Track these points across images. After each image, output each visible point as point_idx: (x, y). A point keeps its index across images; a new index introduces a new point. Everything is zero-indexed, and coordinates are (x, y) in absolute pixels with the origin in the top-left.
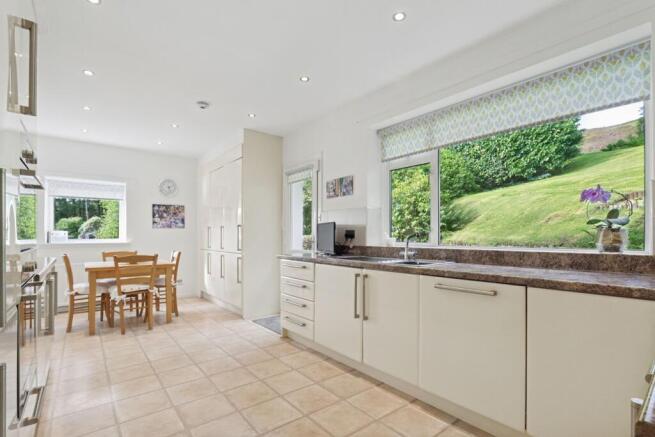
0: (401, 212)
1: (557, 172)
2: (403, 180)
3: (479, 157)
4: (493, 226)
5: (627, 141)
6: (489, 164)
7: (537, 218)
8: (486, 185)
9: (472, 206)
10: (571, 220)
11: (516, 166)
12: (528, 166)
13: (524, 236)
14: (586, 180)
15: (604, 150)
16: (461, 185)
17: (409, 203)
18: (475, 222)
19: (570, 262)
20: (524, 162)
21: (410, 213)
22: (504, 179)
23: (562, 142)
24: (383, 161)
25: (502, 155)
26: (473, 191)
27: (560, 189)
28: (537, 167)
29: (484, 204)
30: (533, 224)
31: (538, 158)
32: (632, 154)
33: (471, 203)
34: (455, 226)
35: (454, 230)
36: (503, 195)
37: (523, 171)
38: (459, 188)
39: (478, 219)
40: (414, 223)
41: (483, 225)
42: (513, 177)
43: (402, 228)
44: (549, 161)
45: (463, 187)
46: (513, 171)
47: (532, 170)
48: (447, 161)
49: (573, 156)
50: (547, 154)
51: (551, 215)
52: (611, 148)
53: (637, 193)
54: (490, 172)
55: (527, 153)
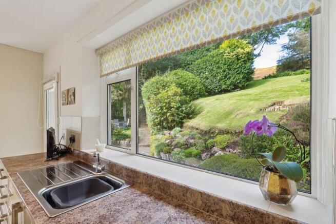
0: (162, 108)
1: (243, 88)
2: (164, 89)
3: (207, 79)
4: (210, 117)
5: (272, 75)
6: (212, 82)
7: (231, 114)
8: (210, 93)
9: (202, 105)
10: (248, 116)
11: (225, 84)
12: (230, 85)
13: (224, 124)
14: (256, 93)
15: (263, 79)
16: (198, 92)
17: (166, 103)
18: (202, 114)
19: (232, 214)
20: (228, 82)
21: (166, 108)
22: (220, 90)
23: (245, 73)
24: (101, 76)
25: (218, 78)
26: (204, 96)
27: (243, 97)
28: (234, 85)
29: (207, 104)
30: (229, 117)
31: (234, 80)
32: (275, 81)
33: (201, 103)
34: (191, 116)
35: (190, 118)
36: (217, 100)
37: (228, 87)
38: (197, 94)
39: (204, 112)
40: (168, 114)
41: (205, 116)
42: (224, 89)
43: (161, 117)
44: (240, 82)
45: (199, 94)
46: (224, 87)
47: (232, 87)
48: (191, 80)
49: (250, 81)
50: (239, 79)
51: (239, 112)
52: (266, 78)
53: (279, 102)
54: (213, 86)
55: (230, 78)
